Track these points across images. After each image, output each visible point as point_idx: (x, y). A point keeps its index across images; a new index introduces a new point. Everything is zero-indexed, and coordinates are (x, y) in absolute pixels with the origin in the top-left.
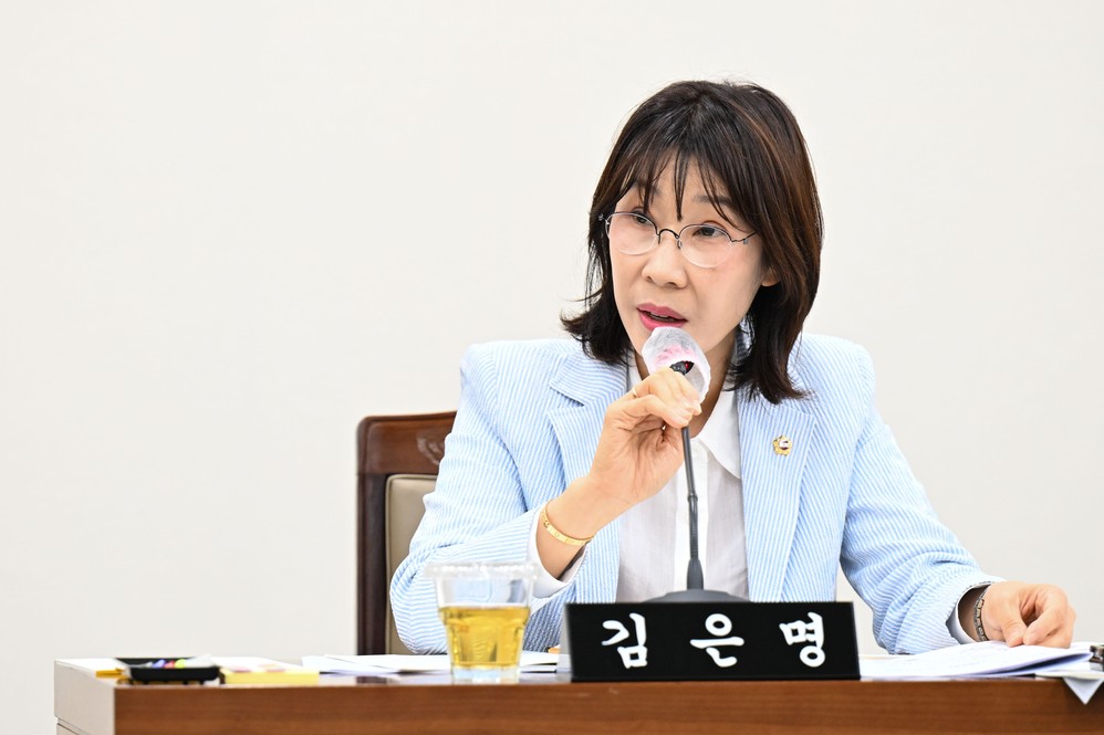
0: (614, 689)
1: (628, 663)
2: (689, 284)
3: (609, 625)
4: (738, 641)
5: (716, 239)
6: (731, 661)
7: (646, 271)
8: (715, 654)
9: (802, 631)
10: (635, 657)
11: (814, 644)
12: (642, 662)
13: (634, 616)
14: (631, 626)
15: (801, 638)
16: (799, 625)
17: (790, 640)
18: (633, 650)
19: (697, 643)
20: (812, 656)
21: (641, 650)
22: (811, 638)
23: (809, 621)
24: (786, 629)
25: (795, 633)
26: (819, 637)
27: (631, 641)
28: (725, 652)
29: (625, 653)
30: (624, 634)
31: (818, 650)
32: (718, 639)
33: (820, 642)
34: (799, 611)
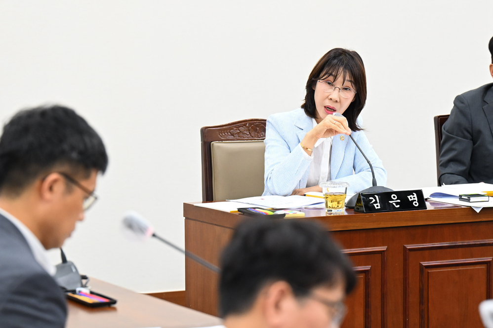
0: (374, 214)
1: (376, 208)
2: (340, 101)
3: (371, 198)
4: (399, 201)
5: (348, 91)
6: (398, 206)
7: (330, 97)
8: (394, 204)
9: (412, 198)
10: (377, 206)
11: (415, 201)
12: (379, 207)
13: (375, 196)
14: (375, 198)
15: (412, 199)
16: (411, 196)
17: (410, 200)
18: (377, 204)
19: (391, 202)
20: (416, 204)
21: (379, 204)
22: (415, 199)
23: (413, 195)
24: (409, 197)
25: (411, 198)
26: (416, 199)
27: (376, 202)
28: (397, 204)
29: (375, 205)
30: (374, 201)
31: (416, 202)
32: (394, 201)
33: (417, 200)
34: (411, 193)
